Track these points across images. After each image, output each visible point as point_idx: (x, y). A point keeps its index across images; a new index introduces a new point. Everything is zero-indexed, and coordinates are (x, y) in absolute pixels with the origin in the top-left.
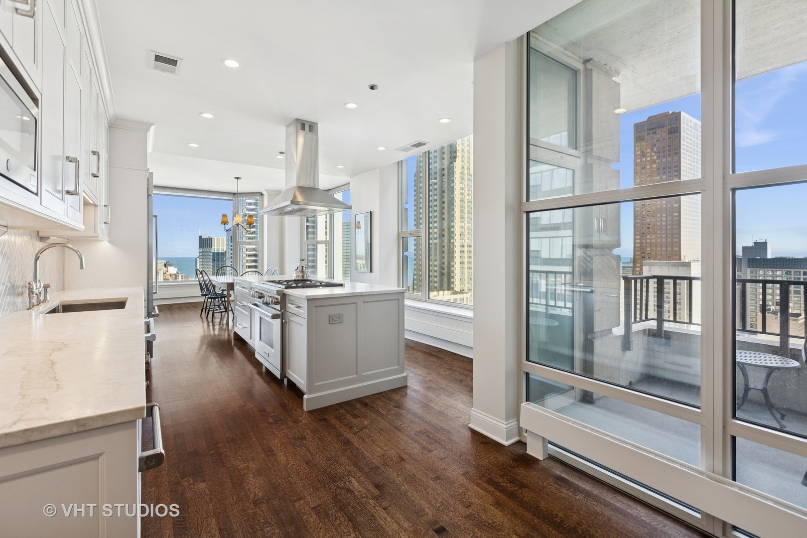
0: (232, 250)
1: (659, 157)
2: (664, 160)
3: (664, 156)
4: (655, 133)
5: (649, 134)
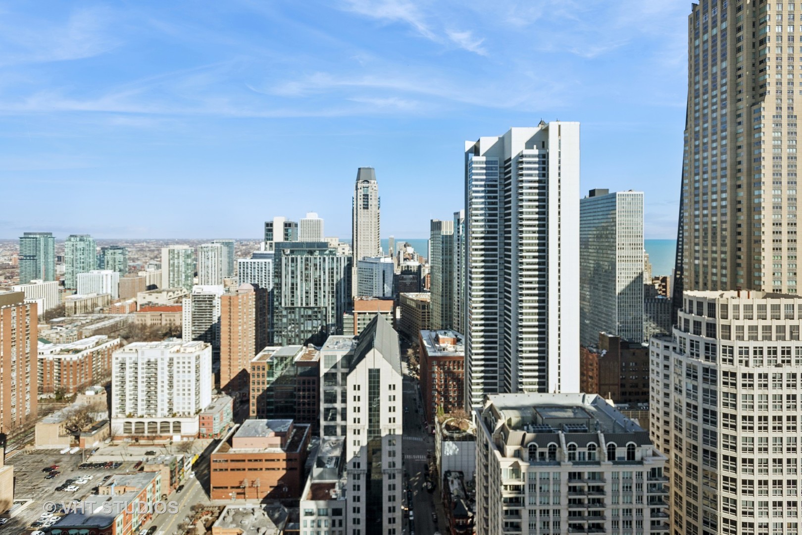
0: (459, 232)
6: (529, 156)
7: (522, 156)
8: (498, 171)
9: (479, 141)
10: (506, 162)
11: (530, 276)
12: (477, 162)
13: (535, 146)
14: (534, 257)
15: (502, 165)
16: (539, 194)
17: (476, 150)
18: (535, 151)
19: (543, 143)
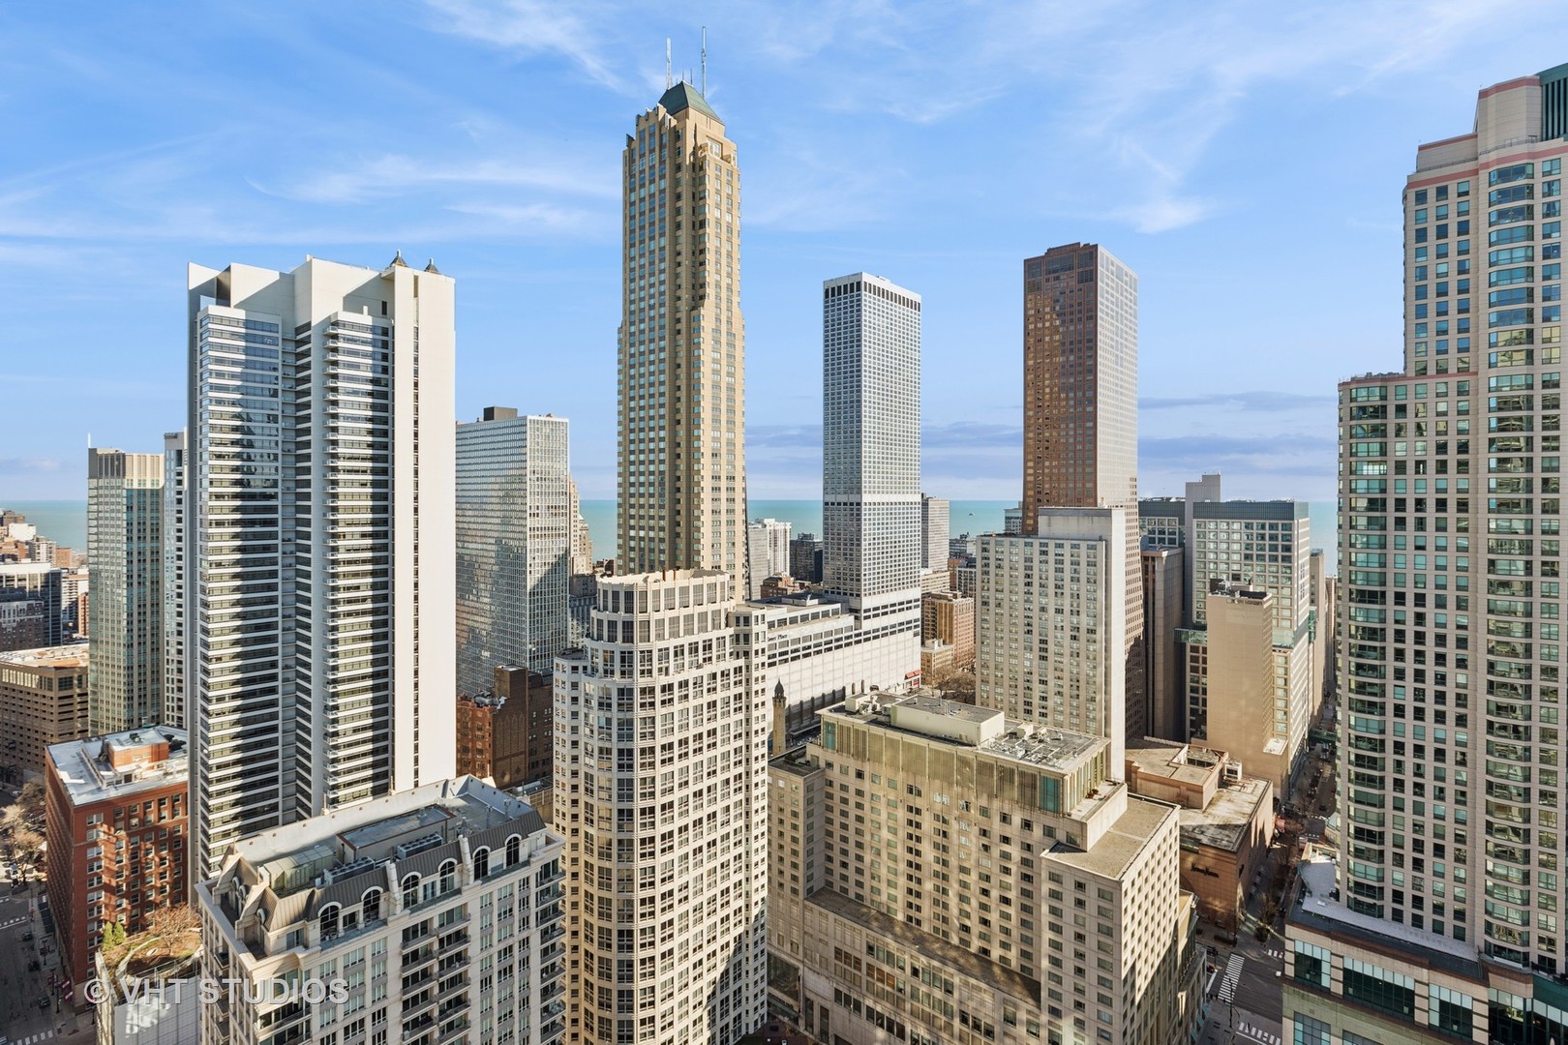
0: (180, 483)
1: (1063, 322)
2: (1072, 328)
3: (1072, 321)
4: (1057, 278)
5: (1048, 280)
6: (353, 326)
7: (336, 324)
8: (279, 348)
9: (228, 269)
10: (299, 330)
11: (356, 575)
12: (221, 320)
13: (365, 308)
14: (364, 535)
15: (291, 335)
16: (374, 407)
17: (221, 292)
18: (366, 319)
19: (384, 304)
